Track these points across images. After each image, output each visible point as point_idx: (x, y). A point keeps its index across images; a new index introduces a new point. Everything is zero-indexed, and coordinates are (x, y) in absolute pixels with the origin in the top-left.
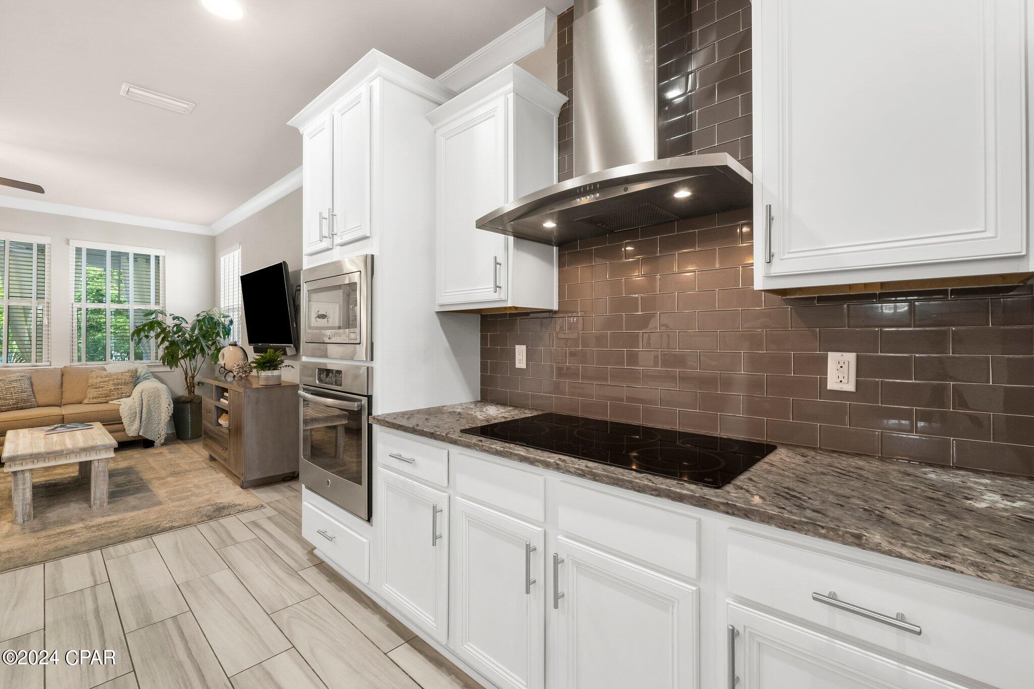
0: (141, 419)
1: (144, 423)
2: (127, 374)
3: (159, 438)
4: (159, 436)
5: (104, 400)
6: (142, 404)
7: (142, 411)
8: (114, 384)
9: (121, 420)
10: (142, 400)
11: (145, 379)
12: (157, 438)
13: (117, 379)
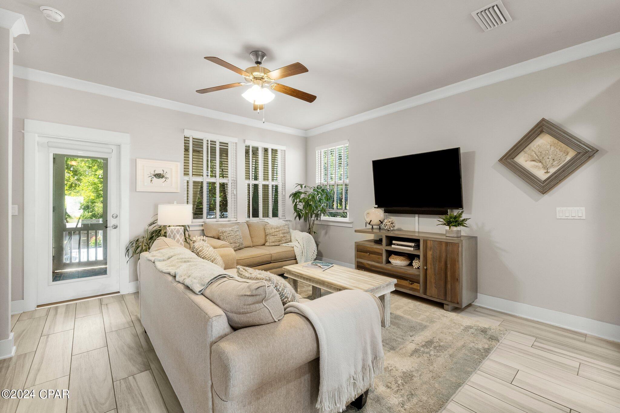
9: (295, 257)
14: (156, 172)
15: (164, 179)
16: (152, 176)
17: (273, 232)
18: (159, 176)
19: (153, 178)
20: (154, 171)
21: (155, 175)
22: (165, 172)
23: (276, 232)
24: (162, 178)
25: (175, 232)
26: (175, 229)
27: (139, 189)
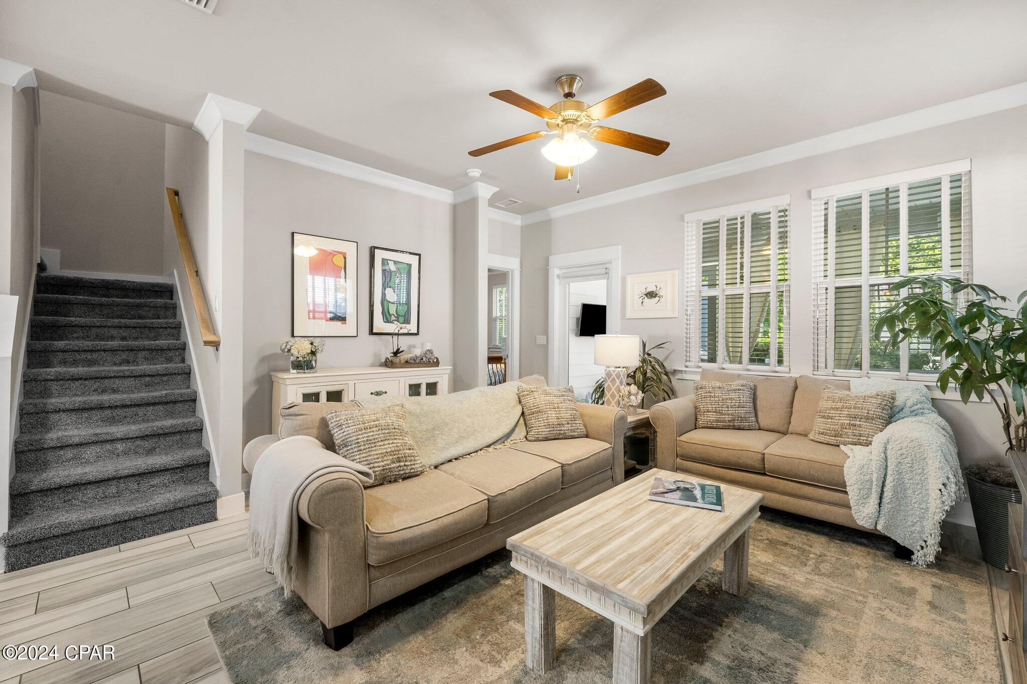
0: (881, 498)
1: (886, 507)
2: (874, 401)
3: (922, 548)
4: (923, 544)
5: (832, 440)
6: (887, 466)
7: (884, 482)
8: (849, 416)
9: (845, 486)
10: (886, 460)
11: (914, 413)
12: (919, 548)
13: (855, 408)
14: (648, 290)
15: (657, 299)
16: (642, 297)
17: (827, 409)
18: (651, 295)
19: (644, 298)
20: (646, 289)
21: (646, 295)
22: (658, 288)
23: (833, 409)
24: (655, 297)
25: (614, 376)
26: (614, 371)
27: (629, 315)
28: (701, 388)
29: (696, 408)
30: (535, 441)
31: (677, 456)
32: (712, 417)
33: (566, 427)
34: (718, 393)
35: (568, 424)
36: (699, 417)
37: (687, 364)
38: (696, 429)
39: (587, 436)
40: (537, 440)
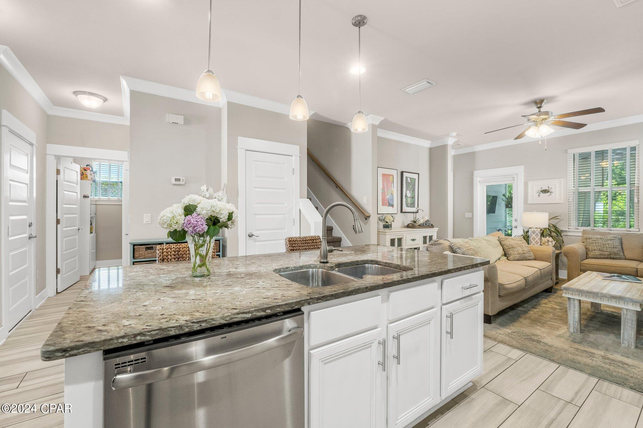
14: (543, 189)
15: (549, 193)
18: (545, 191)
19: (540, 193)
20: (541, 188)
21: (542, 191)
22: (550, 188)
24: (548, 192)
27: (529, 202)
28: (589, 239)
29: (586, 248)
30: (513, 260)
31: (581, 271)
32: (598, 253)
33: (527, 255)
34: (600, 241)
35: (528, 253)
36: (588, 253)
37: (569, 227)
38: (587, 259)
39: (535, 259)
40: (514, 260)
